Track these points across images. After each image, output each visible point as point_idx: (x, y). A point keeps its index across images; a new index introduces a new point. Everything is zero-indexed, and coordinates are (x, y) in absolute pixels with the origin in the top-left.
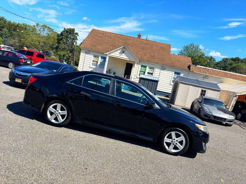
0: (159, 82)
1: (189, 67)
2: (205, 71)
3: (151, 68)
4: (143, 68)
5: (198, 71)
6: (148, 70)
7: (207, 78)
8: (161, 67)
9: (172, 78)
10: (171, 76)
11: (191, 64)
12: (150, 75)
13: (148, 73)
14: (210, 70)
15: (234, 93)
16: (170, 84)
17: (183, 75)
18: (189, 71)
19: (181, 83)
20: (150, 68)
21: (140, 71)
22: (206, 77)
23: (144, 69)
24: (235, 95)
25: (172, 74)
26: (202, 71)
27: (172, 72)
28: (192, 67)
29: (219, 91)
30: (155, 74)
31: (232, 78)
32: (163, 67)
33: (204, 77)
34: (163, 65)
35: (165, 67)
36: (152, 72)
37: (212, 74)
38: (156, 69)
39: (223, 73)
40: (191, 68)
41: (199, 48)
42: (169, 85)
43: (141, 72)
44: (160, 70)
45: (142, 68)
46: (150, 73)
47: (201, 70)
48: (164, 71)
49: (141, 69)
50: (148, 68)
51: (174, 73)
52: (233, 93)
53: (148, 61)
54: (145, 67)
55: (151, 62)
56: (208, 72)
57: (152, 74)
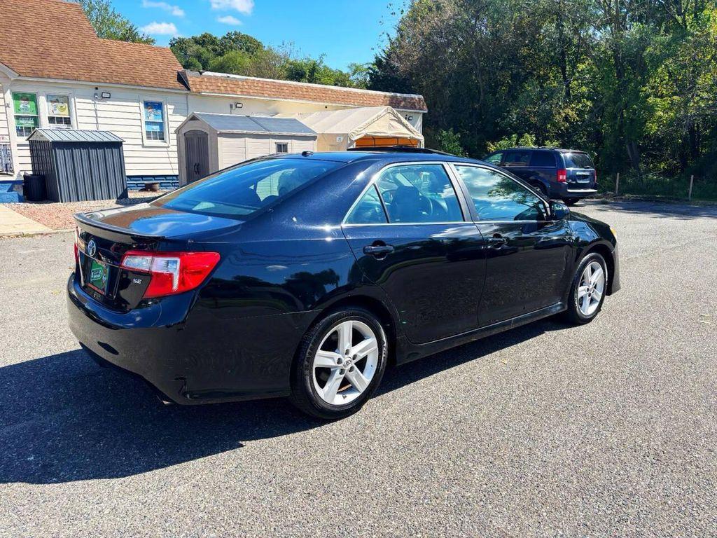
1: (181, 79)
2: (231, 86)
3: (57, 101)
4: (22, 104)
5: (211, 88)
6: (46, 109)
7: (240, 105)
8: (94, 91)
9: (144, 125)
10: (138, 116)
11: (181, 69)
12: (63, 126)
13: (51, 120)
14: (240, 83)
16: (143, 146)
17: (173, 107)
18: (188, 92)
20: (54, 100)
21: (18, 118)
22: (236, 105)
23: (30, 105)
25: (137, 110)
26: (222, 88)
27: (137, 104)
28: (191, 76)
29: (314, 138)
30: (80, 119)
31: (297, 98)
32: (99, 91)
33: (231, 106)
34: (98, 84)
35: (108, 90)
36: (65, 114)
37: (248, 94)
38: (77, 100)
39: (272, 87)
40: (190, 82)
42: (140, 148)
43: (22, 121)
44: (90, 101)
45: (21, 106)
46: (60, 120)
47: (219, 84)
48: (108, 102)
49: (18, 110)
50: (42, 100)
51: (142, 105)
52: (342, 138)
53: (36, 75)
54: (33, 98)
55: (49, 77)
56: (239, 90)
57: (67, 121)
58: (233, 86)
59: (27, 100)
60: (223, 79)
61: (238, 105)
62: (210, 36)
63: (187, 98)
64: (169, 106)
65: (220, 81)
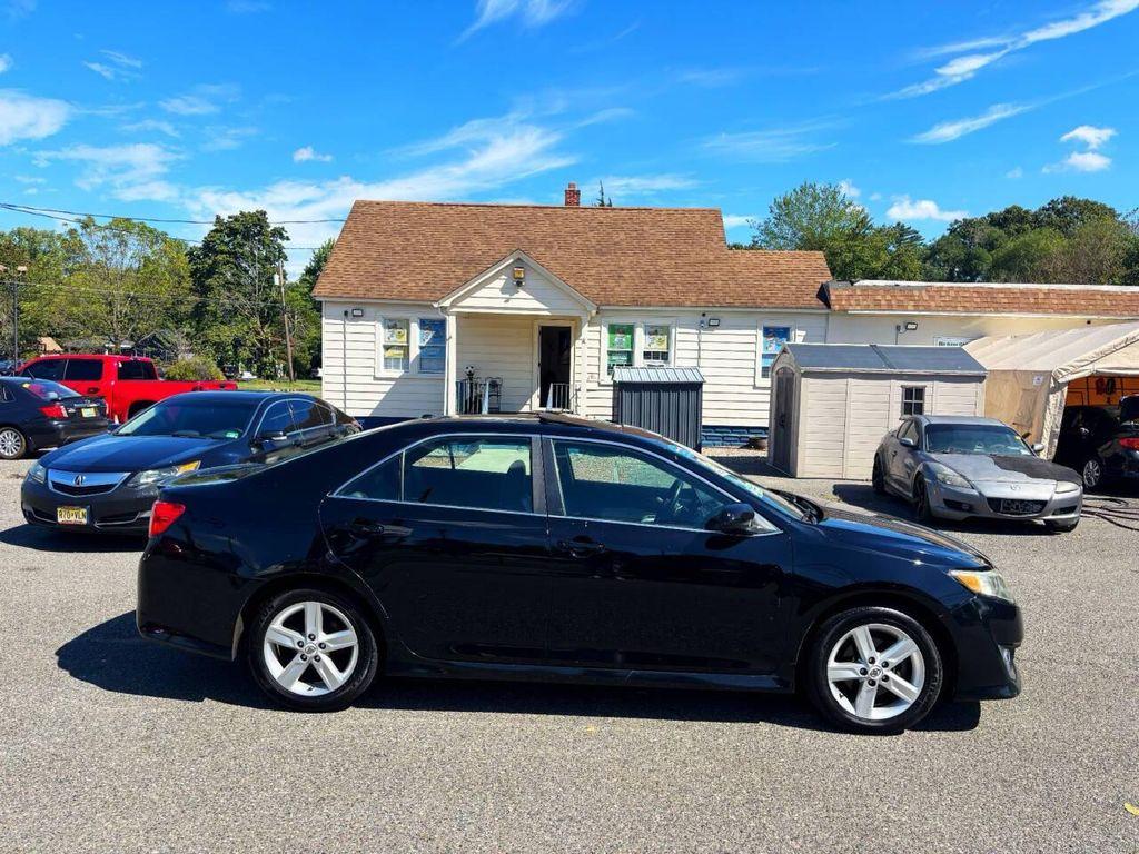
0: (705, 388)
1: (823, 295)
2: (899, 298)
3: (656, 333)
4: (618, 337)
5: (866, 303)
6: (642, 342)
7: (913, 327)
8: (700, 318)
9: (759, 359)
10: (752, 347)
11: (827, 278)
12: (658, 362)
13: (647, 355)
14: (917, 293)
15: (1049, 374)
16: (755, 387)
17: (804, 333)
18: (827, 311)
19: (807, 375)
20: (653, 331)
21: (610, 353)
22: (905, 325)
23: (626, 338)
24: (1053, 385)
25: (753, 339)
26: (884, 302)
27: (753, 332)
28: (838, 291)
29: (980, 379)
30: (679, 354)
31: (1021, 310)
32: (706, 318)
33: (898, 328)
34: (707, 309)
35: (716, 315)
36: (662, 348)
37: (928, 308)
38: (679, 330)
39: (975, 295)
40: (833, 298)
41: (839, 198)
42: (750, 389)
43: (614, 358)
44: (694, 331)
45: (616, 340)
46: (656, 356)
47: (879, 297)
48: (716, 332)
49: (612, 344)
50: (639, 332)
51: (760, 333)
52: (1041, 379)
53: (635, 302)
54: (630, 330)
55: (649, 305)
56: (912, 303)
57: (665, 356)
58: (902, 298)
59: (623, 333)
60: (886, 289)
61: (910, 326)
62: (1019, 209)
63: (827, 319)
64: (798, 332)
65: (882, 292)
